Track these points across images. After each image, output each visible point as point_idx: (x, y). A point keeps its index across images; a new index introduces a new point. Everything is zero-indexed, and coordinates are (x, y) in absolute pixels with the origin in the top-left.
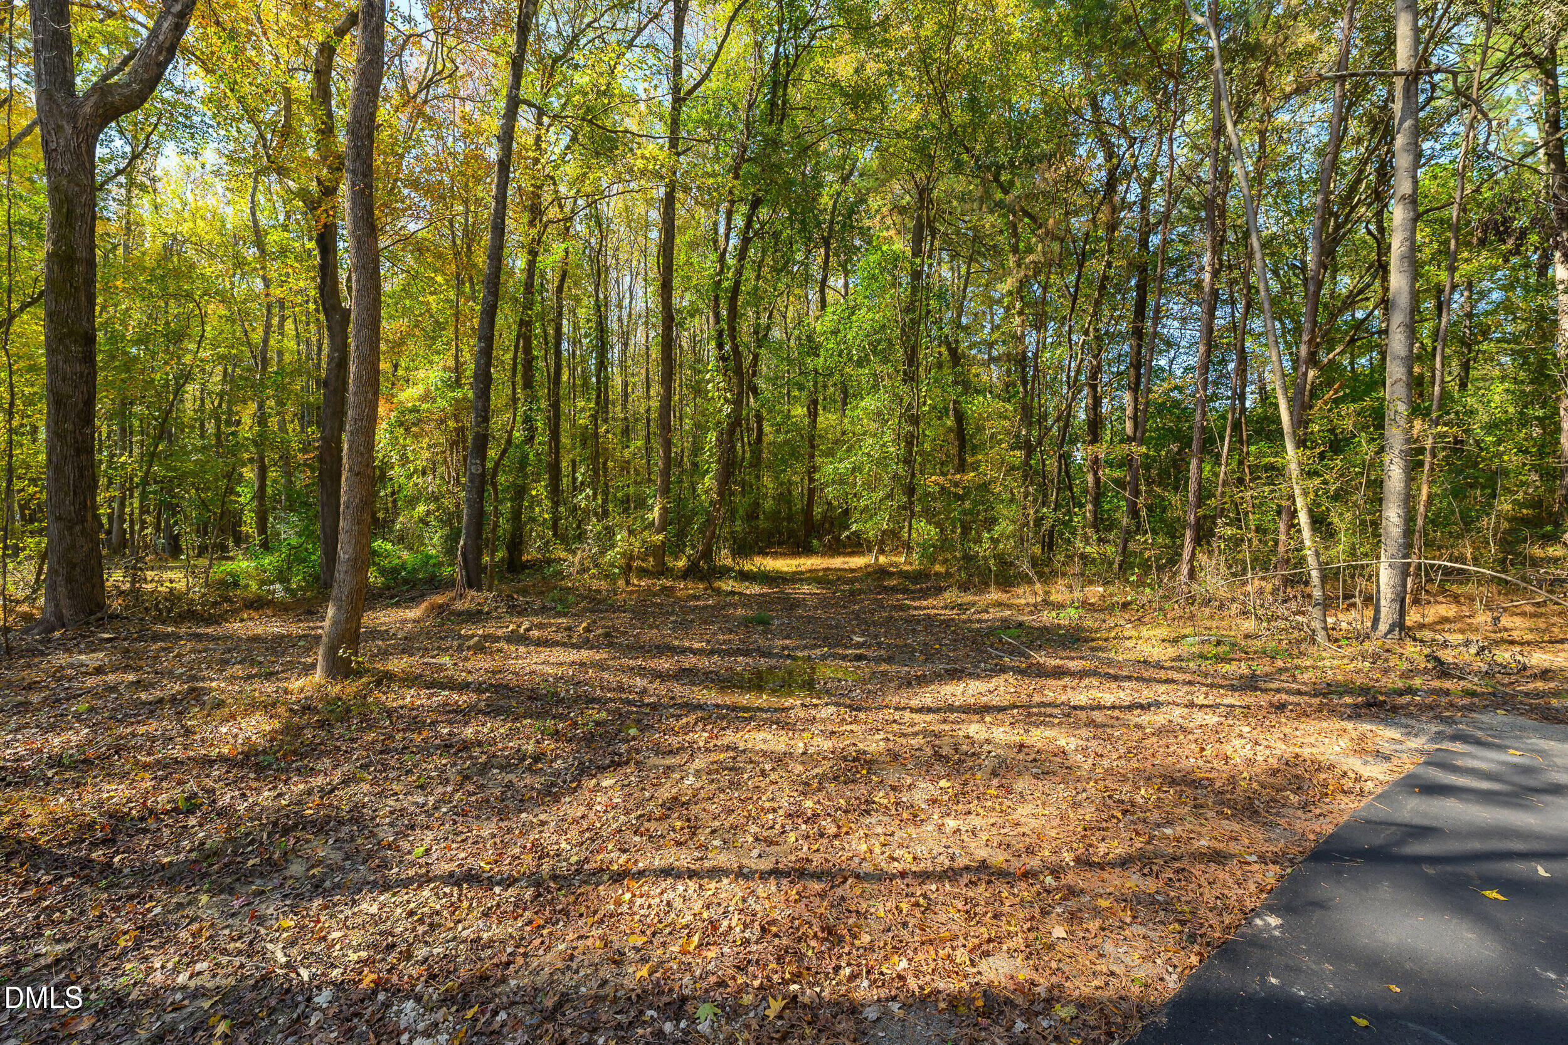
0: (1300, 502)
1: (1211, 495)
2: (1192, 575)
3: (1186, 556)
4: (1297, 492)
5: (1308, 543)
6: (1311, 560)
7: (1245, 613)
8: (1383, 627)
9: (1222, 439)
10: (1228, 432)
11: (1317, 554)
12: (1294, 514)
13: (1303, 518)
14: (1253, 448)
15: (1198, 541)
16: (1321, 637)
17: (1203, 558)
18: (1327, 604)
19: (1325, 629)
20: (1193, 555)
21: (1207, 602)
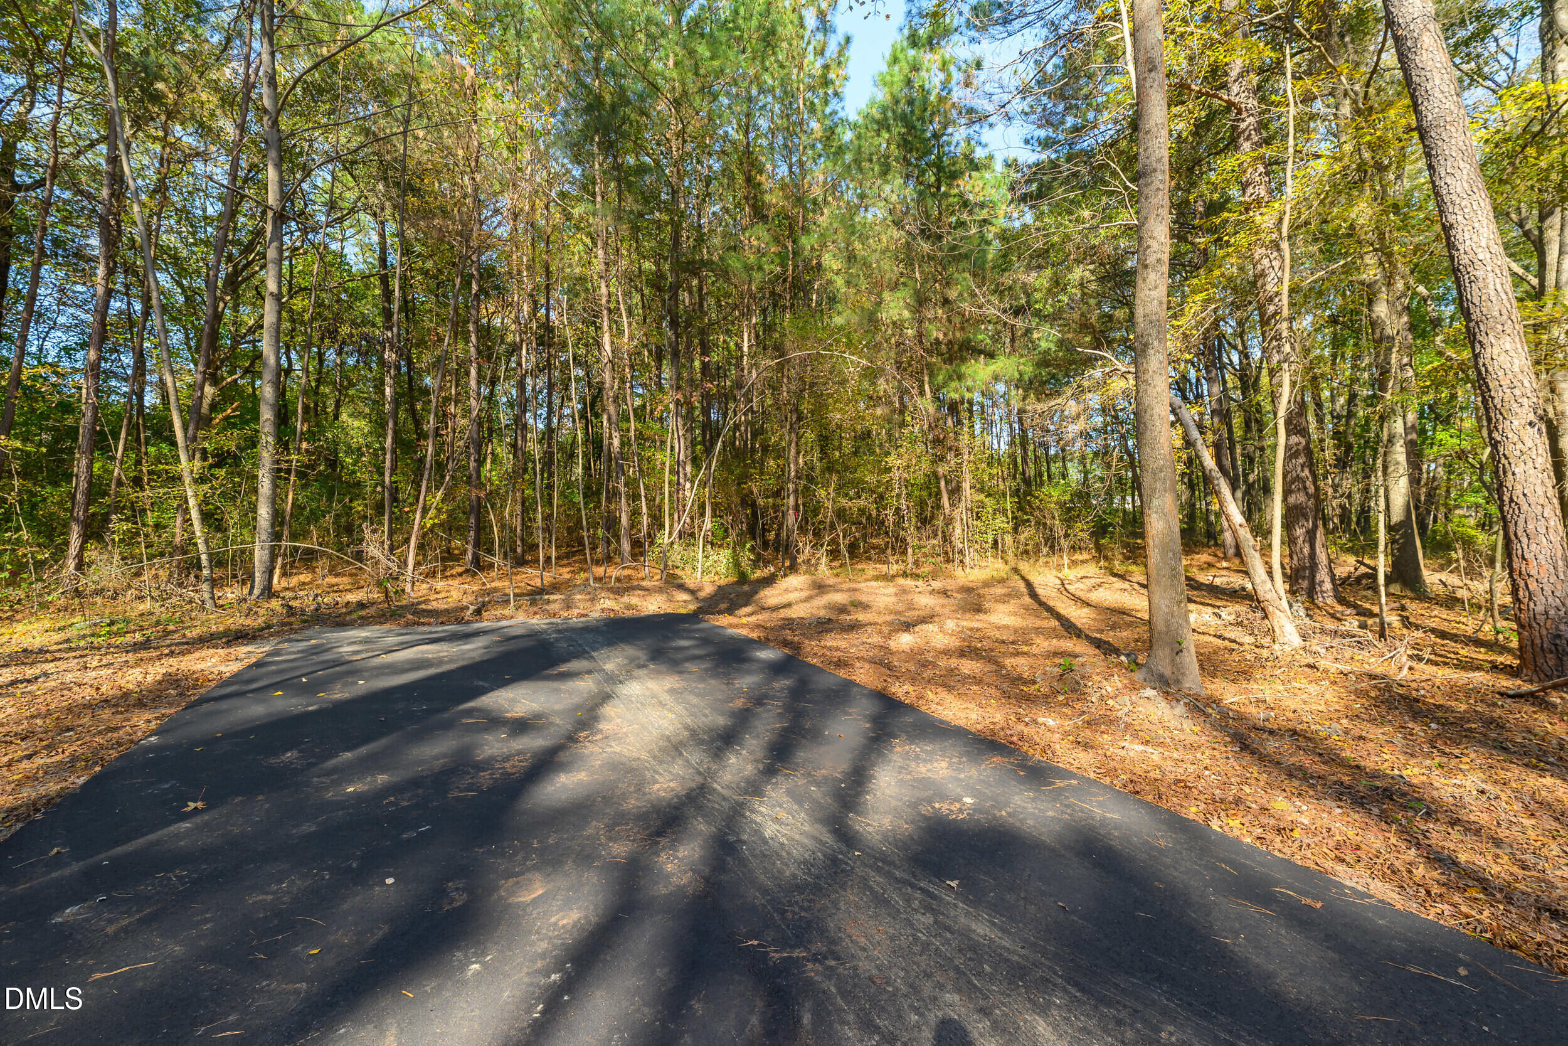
0: (192, 502)
1: (105, 494)
2: (80, 566)
3: (73, 550)
4: (190, 493)
5: (198, 534)
6: (202, 547)
7: (140, 598)
8: (256, 592)
9: (116, 438)
10: (123, 434)
11: (206, 542)
12: (186, 511)
13: (195, 514)
14: (152, 450)
15: (86, 538)
16: (209, 605)
17: (91, 554)
18: (214, 583)
19: (213, 598)
20: (82, 548)
21: (99, 592)
